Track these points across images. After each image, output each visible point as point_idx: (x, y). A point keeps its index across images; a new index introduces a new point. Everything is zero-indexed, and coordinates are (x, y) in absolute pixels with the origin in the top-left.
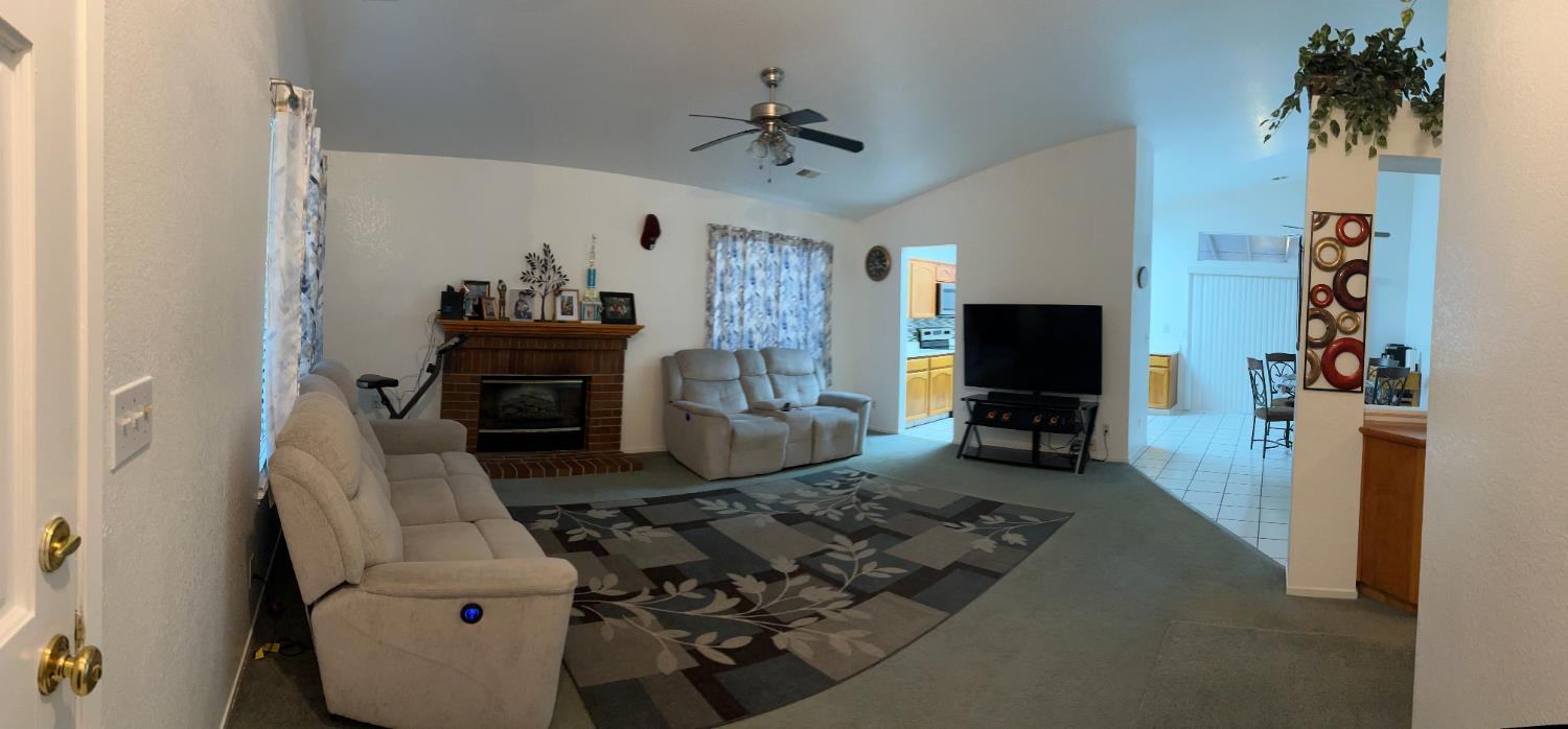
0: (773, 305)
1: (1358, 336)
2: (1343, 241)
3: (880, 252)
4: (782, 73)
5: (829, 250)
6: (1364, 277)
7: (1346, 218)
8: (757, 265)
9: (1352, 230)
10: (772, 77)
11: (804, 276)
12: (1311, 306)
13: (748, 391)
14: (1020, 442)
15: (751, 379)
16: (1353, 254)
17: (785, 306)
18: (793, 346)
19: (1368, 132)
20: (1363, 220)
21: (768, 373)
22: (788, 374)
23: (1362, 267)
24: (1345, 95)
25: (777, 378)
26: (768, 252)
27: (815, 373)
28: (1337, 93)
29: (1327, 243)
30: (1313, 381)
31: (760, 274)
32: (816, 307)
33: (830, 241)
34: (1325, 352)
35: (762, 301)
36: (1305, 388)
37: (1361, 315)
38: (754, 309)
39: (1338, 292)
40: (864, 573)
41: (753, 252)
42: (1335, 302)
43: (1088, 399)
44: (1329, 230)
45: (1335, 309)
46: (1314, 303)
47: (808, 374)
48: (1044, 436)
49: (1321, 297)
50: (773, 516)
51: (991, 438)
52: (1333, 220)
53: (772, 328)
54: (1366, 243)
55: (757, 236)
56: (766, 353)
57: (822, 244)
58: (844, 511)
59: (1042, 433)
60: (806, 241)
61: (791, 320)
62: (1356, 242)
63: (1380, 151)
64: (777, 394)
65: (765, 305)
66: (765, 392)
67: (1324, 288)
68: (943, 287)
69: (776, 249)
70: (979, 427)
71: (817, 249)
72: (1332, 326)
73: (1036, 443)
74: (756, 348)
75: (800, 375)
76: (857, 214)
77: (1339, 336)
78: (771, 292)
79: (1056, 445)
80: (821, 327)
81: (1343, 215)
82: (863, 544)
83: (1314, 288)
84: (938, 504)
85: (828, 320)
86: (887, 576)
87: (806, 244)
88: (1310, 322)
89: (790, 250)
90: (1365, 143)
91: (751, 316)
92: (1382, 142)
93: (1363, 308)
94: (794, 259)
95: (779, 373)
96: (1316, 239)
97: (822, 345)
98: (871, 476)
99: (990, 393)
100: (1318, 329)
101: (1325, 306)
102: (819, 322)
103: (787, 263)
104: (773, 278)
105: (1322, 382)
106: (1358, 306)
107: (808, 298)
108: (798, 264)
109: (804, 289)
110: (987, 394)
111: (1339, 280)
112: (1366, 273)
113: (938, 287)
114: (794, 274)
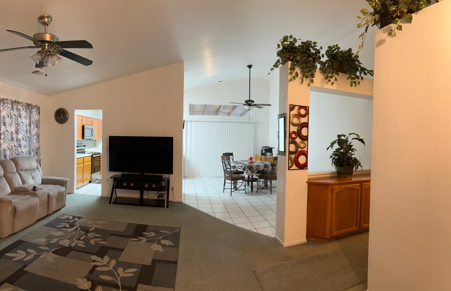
0: (14, 135)
1: (305, 149)
2: (299, 116)
3: (63, 111)
4: (51, 19)
5: (38, 109)
6: (307, 128)
7: (301, 107)
8: (6, 116)
9: (303, 112)
10: (46, 20)
11: (28, 121)
12: (290, 139)
13: (10, 182)
14: (135, 195)
15: (9, 175)
16: (303, 120)
17: (20, 136)
18: (24, 155)
19: (307, 77)
20: (306, 108)
21: (17, 171)
22: (26, 170)
23: (306, 125)
24: (300, 63)
25: (22, 173)
26: (11, 110)
27: (37, 168)
28: (297, 62)
29: (295, 116)
30: (291, 166)
31: (8, 120)
32: (34, 136)
33: (38, 105)
34: (295, 155)
35: (10, 133)
36: (289, 170)
37: (306, 142)
38: (6, 138)
39: (299, 134)
40: (121, 276)
41: (3, 109)
42: (298, 138)
43: (165, 176)
44: (295, 112)
45: (298, 140)
46: (291, 138)
47: (35, 169)
48: (145, 192)
49: (293, 136)
50: (54, 252)
51: (121, 193)
52: (297, 108)
53: (14, 147)
54: (307, 117)
55: (5, 101)
56: (14, 160)
57: (36, 106)
58: (82, 240)
59: (144, 191)
60: (28, 105)
61: (23, 143)
62: (304, 116)
63: (311, 84)
64: (24, 182)
65: (11, 136)
66: (18, 182)
67: (294, 132)
68: (86, 127)
69: (15, 108)
70: (117, 189)
71: (34, 108)
72: (297, 147)
73: (142, 195)
74: (8, 158)
75: (31, 170)
76: (50, 93)
77: (300, 150)
78: (13, 129)
79: (151, 195)
80: (37, 145)
81: (300, 106)
82: (106, 259)
83: (291, 132)
84: (121, 229)
85: (39, 142)
86: (132, 275)
87: (28, 106)
88: (290, 145)
89: (21, 108)
90: (306, 81)
91: (4, 142)
92: (312, 81)
93: (307, 140)
94: (23, 113)
95: (22, 170)
96: (291, 114)
97: (37, 154)
98: (79, 218)
99: (122, 174)
100: (292, 148)
101: (295, 139)
102: (35, 143)
103: (20, 115)
104: (13, 122)
105: (294, 167)
106: (305, 139)
107: (30, 132)
108: (25, 115)
109: (28, 128)
110: (121, 174)
111: (299, 130)
112: (308, 127)
113: (83, 127)
114: (24, 120)
